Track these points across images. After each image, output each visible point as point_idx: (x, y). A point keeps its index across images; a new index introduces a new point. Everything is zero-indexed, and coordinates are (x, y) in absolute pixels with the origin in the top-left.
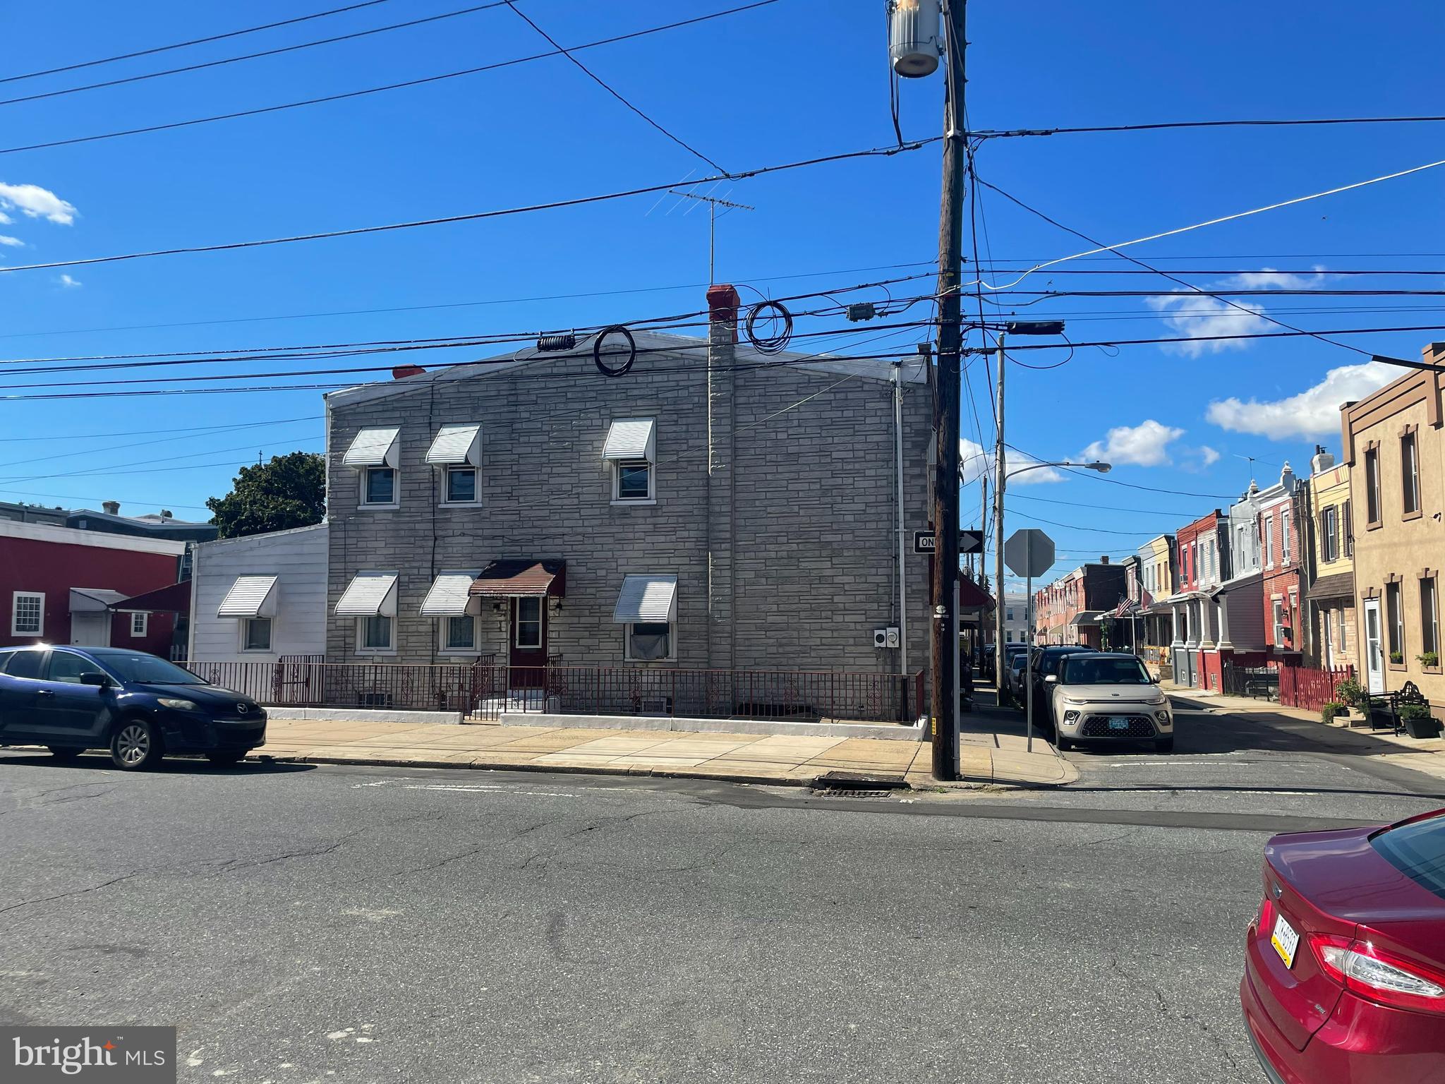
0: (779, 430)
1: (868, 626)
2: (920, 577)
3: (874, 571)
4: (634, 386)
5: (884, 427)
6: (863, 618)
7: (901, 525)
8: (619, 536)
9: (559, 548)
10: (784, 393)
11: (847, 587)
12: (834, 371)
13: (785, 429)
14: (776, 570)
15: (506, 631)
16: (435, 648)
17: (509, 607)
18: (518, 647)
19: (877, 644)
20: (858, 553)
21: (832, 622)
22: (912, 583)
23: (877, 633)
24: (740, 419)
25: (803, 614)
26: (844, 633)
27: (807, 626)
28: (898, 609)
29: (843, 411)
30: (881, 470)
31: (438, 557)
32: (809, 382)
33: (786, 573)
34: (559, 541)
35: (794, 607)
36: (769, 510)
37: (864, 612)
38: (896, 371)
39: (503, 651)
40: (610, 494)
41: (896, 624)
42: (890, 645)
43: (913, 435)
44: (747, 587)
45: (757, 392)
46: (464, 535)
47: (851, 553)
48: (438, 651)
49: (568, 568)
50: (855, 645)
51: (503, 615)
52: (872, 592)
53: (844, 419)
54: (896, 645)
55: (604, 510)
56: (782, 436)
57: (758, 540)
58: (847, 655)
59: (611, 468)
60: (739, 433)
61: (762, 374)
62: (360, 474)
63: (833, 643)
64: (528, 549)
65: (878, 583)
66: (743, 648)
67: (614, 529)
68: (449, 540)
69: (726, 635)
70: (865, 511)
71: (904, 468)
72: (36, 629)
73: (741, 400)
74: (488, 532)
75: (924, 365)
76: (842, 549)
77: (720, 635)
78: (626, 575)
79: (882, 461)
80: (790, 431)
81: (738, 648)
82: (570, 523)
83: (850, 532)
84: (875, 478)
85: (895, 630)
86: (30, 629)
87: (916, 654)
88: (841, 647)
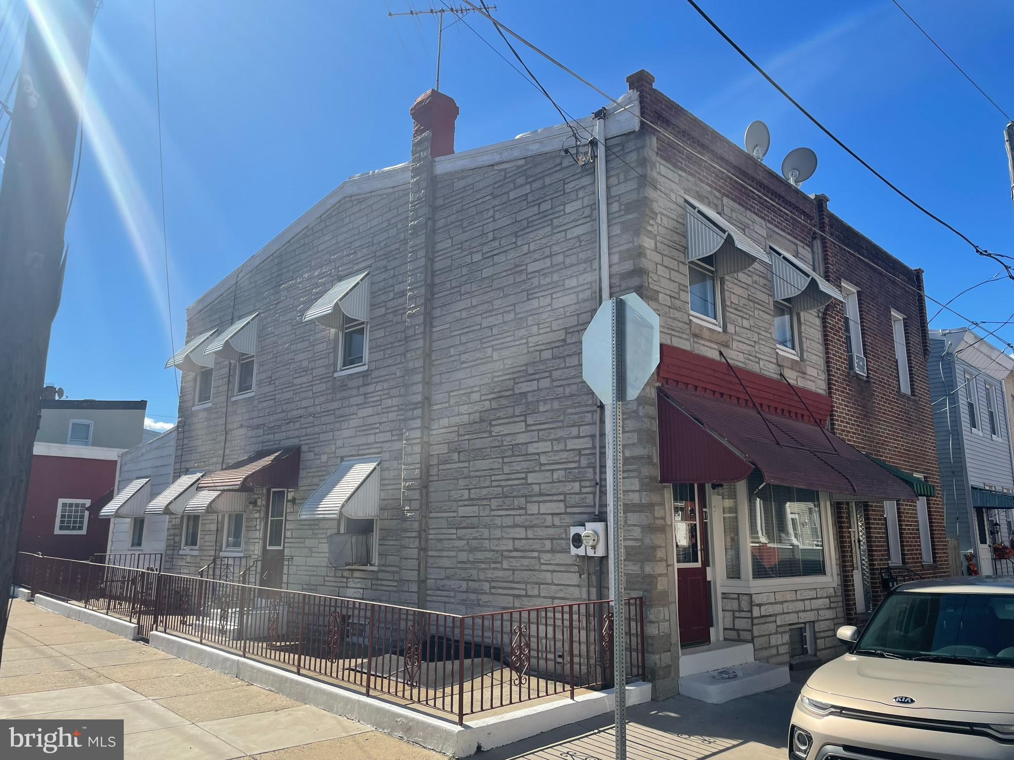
0: (475, 250)
1: (568, 520)
2: (635, 435)
3: (574, 431)
4: (356, 237)
5: (587, 212)
6: (560, 507)
8: (338, 413)
9: (296, 433)
10: (480, 201)
11: (543, 460)
12: (530, 154)
13: (479, 248)
14: (469, 440)
15: (260, 530)
16: (218, 548)
17: (264, 502)
18: (269, 548)
19: (574, 551)
20: (556, 405)
21: (526, 514)
23: (574, 530)
24: (439, 247)
25: (494, 503)
26: (540, 532)
27: (498, 521)
28: (603, 493)
29: (539, 204)
30: (584, 276)
31: (227, 451)
32: (505, 178)
33: (478, 444)
34: (297, 425)
35: (484, 492)
36: (464, 357)
37: (562, 497)
38: (598, 124)
39: (256, 552)
40: (335, 365)
41: (601, 517)
42: (591, 553)
43: (623, 213)
44: (441, 467)
45: (455, 208)
46: (242, 426)
47: (548, 407)
48: (221, 550)
49: (302, 455)
50: (552, 551)
51: (259, 511)
52: (573, 465)
53: (541, 215)
54: (600, 552)
55: (329, 384)
56: (477, 257)
57: (452, 401)
58: (543, 567)
59: (337, 334)
60: (438, 266)
61: (461, 184)
62: (196, 377)
63: (527, 548)
64: (278, 436)
65: (580, 450)
66: (434, 553)
67: (335, 405)
68: (234, 432)
69: (414, 534)
70: (564, 340)
71: (610, 266)
72: (80, 528)
73: (440, 223)
74: (257, 422)
75: (637, 103)
76: (538, 401)
77: (409, 534)
78: (342, 459)
79: (585, 262)
80: (485, 249)
81: (430, 553)
82: (305, 403)
83: (547, 374)
84: (576, 290)
85: (599, 526)
86: (74, 528)
87: (634, 568)
88: (535, 554)
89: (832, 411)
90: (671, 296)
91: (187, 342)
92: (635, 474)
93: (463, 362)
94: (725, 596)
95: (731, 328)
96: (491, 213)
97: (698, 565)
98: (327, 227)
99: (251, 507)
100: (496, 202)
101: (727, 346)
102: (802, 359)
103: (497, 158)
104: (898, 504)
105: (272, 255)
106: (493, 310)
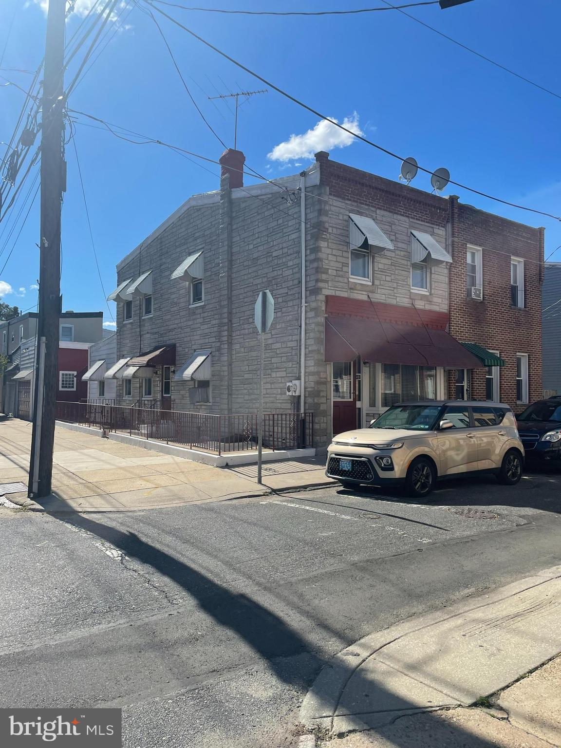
0: (250, 243)
1: (287, 379)
2: (313, 340)
3: (290, 338)
5: (297, 226)
6: (283, 374)
7: (303, 301)
8: (192, 327)
9: (174, 337)
10: (252, 216)
11: (278, 352)
12: (273, 191)
13: (252, 242)
14: (248, 342)
15: (160, 386)
17: (161, 373)
18: (164, 395)
19: (288, 393)
20: (283, 325)
21: (271, 377)
22: (309, 345)
23: (288, 384)
24: (234, 240)
26: (277, 386)
28: (300, 367)
29: (278, 220)
30: (295, 260)
31: (142, 346)
32: (263, 204)
34: (174, 333)
35: (255, 367)
36: (246, 300)
37: (285, 369)
38: (302, 180)
39: (159, 398)
40: (189, 301)
41: (299, 378)
42: (294, 394)
43: (311, 228)
44: (237, 355)
45: (241, 219)
46: (148, 333)
47: (280, 326)
49: (177, 348)
50: (281, 394)
51: (158, 377)
52: (289, 354)
53: (278, 226)
54: (297, 394)
55: (187, 312)
56: (251, 247)
57: (241, 322)
58: (278, 401)
59: (189, 284)
60: (234, 250)
61: (243, 205)
62: (124, 304)
63: (271, 393)
64: (165, 339)
65: (292, 347)
66: (235, 396)
67: (190, 323)
68: (144, 336)
69: (225, 387)
70: (287, 293)
71: (306, 256)
72: (73, 387)
73: (234, 227)
74: (155, 330)
75: (318, 169)
76: (276, 323)
77: (223, 388)
78: (195, 350)
79: (296, 253)
80: (255, 243)
81: (233, 396)
82: (176, 321)
83: (280, 310)
84: (292, 267)
85: (297, 382)
86: (69, 387)
87: (310, 400)
88: (275, 396)
89: (450, 321)
90: (336, 270)
91: (118, 286)
92: (312, 358)
93: (246, 303)
94: (368, 415)
95: (377, 282)
96: (257, 223)
97: (351, 400)
98: (183, 223)
99: (154, 375)
100: (259, 217)
101: (373, 292)
102: (431, 294)
103: (259, 192)
105: (157, 237)
106: (258, 276)
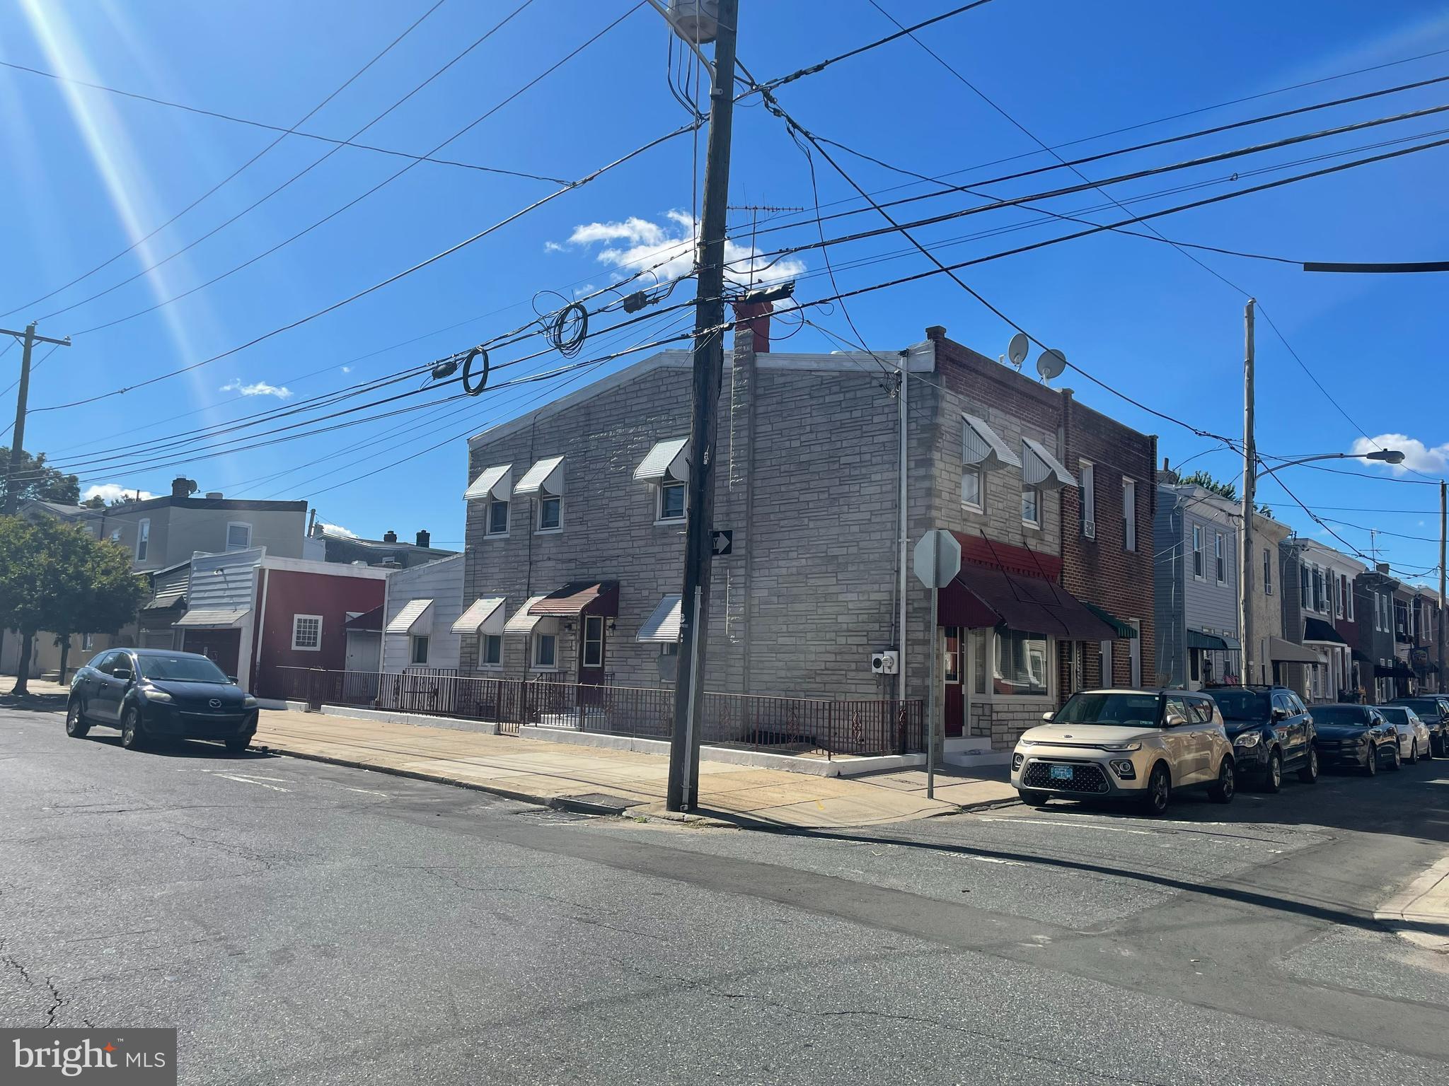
0: (793, 438)
1: (870, 649)
3: (876, 587)
4: (675, 406)
5: (891, 425)
6: (864, 641)
7: (904, 534)
8: (659, 556)
9: (614, 570)
10: (799, 398)
11: (851, 606)
12: (844, 369)
13: (798, 437)
14: (787, 587)
15: (576, 650)
16: (527, 665)
17: (579, 627)
18: (585, 665)
19: (874, 670)
20: (862, 567)
21: (836, 644)
22: (913, 600)
23: (875, 656)
24: (760, 429)
25: (809, 636)
26: (847, 657)
27: (813, 649)
28: (897, 631)
29: (851, 411)
30: (887, 474)
31: (532, 581)
32: (822, 384)
33: (795, 591)
34: (615, 563)
35: (801, 627)
36: (782, 523)
37: (865, 633)
38: (902, 362)
39: (573, 669)
40: (654, 514)
41: (896, 648)
42: (887, 671)
43: (919, 432)
44: (761, 607)
45: (775, 399)
46: (549, 559)
47: (855, 568)
48: (530, 667)
49: (621, 589)
50: (857, 670)
51: (575, 634)
52: (875, 611)
53: (853, 420)
54: (894, 671)
55: (649, 531)
56: (796, 444)
57: (772, 556)
58: (849, 681)
59: (655, 489)
60: (758, 445)
61: (782, 380)
62: (486, 506)
63: (837, 667)
64: (591, 571)
65: (880, 601)
66: (755, 671)
67: (656, 549)
68: (539, 564)
69: (739, 656)
70: (870, 520)
71: (908, 470)
72: (314, 645)
73: (761, 410)
74: (566, 556)
75: (933, 351)
76: (847, 563)
77: (734, 657)
78: (664, 595)
79: (888, 463)
80: (803, 438)
81: (752, 671)
82: (622, 545)
83: (855, 544)
84: (880, 483)
85: (894, 654)
86: (309, 645)
87: (916, 682)
88: (844, 672)
89: (1063, 569)
90: (950, 493)
92: (921, 620)
93: (782, 527)
94: (973, 705)
95: (989, 511)
96: (808, 410)
97: (957, 682)
98: (641, 390)
99: (567, 630)
100: (814, 402)
101: (985, 525)
102: (1042, 529)
103: (814, 366)
104: (1112, 644)
105: (578, 404)
106: (809, 489)
